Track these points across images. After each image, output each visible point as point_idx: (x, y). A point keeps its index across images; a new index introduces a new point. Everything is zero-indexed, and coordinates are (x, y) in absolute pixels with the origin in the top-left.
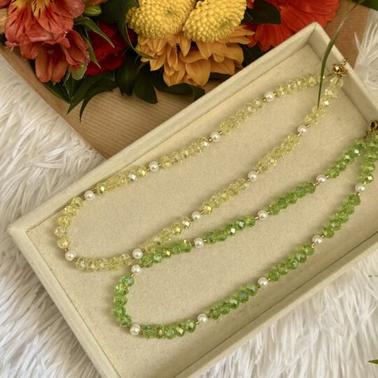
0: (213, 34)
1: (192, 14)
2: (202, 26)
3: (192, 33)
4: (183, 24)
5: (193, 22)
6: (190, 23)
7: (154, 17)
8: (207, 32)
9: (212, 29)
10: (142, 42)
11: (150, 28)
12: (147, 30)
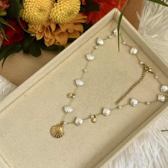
0: (65, 19)
1: (52, 10)
2: (58, 15)
3: (54, 19)
4: (49, 16)
5: (54, 14)
6: (52, 14)
7: (33, 13)
8: (62, 18)
9: (64, 17)
10: (30, 26)
11: (32, 19)
12: (31, 20)
